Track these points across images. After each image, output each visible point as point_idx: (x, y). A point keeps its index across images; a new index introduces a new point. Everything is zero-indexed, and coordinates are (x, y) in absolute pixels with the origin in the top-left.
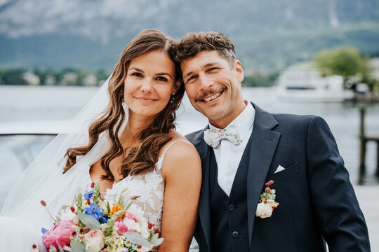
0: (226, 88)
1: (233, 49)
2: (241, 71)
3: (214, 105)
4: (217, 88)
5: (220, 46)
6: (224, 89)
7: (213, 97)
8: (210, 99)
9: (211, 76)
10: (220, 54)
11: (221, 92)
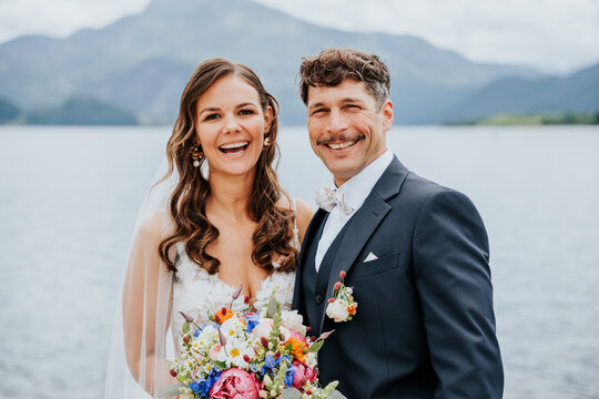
0: (364, 137)
1: (387, 82)
2: (390, 116)
3: (342, 157)
4: (351, 133)
5: (370, 76)
6: (361, 137)
7: (342, 146)
8: (337, 147)
9: (347, 115)
10: (367, 89)
11: (356, 142)
